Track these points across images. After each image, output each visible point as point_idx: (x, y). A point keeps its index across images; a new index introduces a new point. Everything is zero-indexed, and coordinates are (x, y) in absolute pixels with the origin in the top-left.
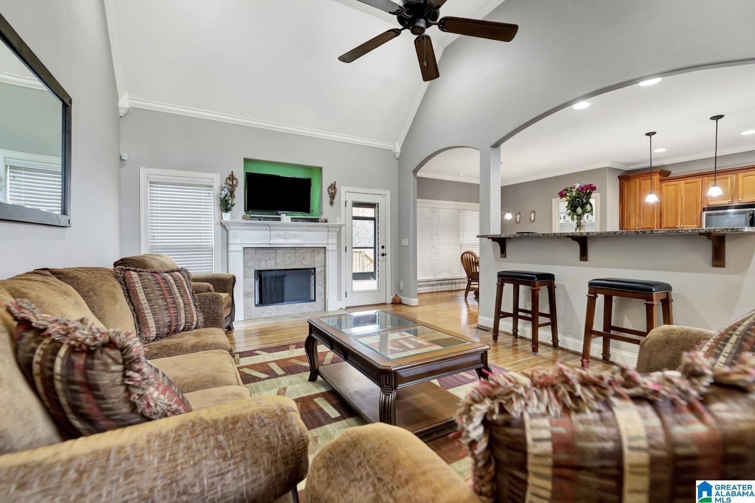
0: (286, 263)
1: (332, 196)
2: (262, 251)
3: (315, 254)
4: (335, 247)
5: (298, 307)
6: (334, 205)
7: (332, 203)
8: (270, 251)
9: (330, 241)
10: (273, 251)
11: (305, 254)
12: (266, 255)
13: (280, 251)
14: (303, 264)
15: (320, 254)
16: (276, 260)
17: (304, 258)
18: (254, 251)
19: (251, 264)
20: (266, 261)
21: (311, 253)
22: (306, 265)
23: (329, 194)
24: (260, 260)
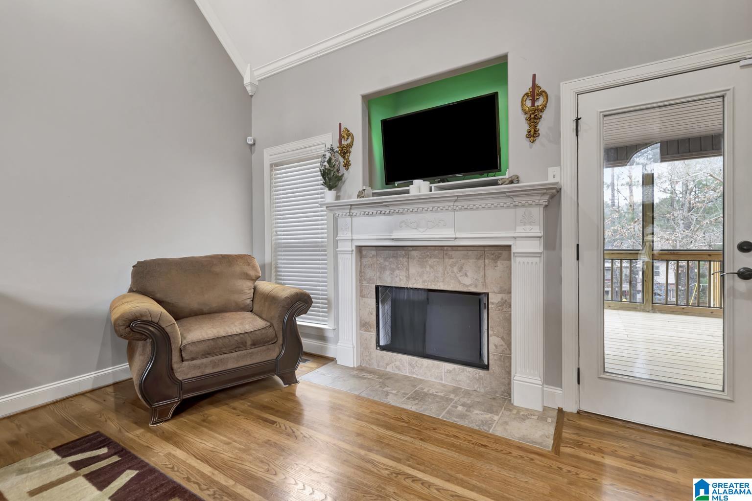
0: (425, 278)
1: (534, 117)
2: (386, 252)
3: (487, 261)
4: (537, 247)
5: (449, 372)
6: (538, 140)
7: (533, 135)
8: (399, 252)
9: (520, 231)
10: (403, 253)
11: (463, 261)
12: (391, 259)
13: (414, 253)
14: (460, 282)
15: (499, 263)
16: (408, 270)
17: (460, 269)
18: (374, 252)
19: (369, 273)
20: (393, 270)
21: (478, 259)
22: (467, 286)
23: (526, 113)
24: (383, 269)
